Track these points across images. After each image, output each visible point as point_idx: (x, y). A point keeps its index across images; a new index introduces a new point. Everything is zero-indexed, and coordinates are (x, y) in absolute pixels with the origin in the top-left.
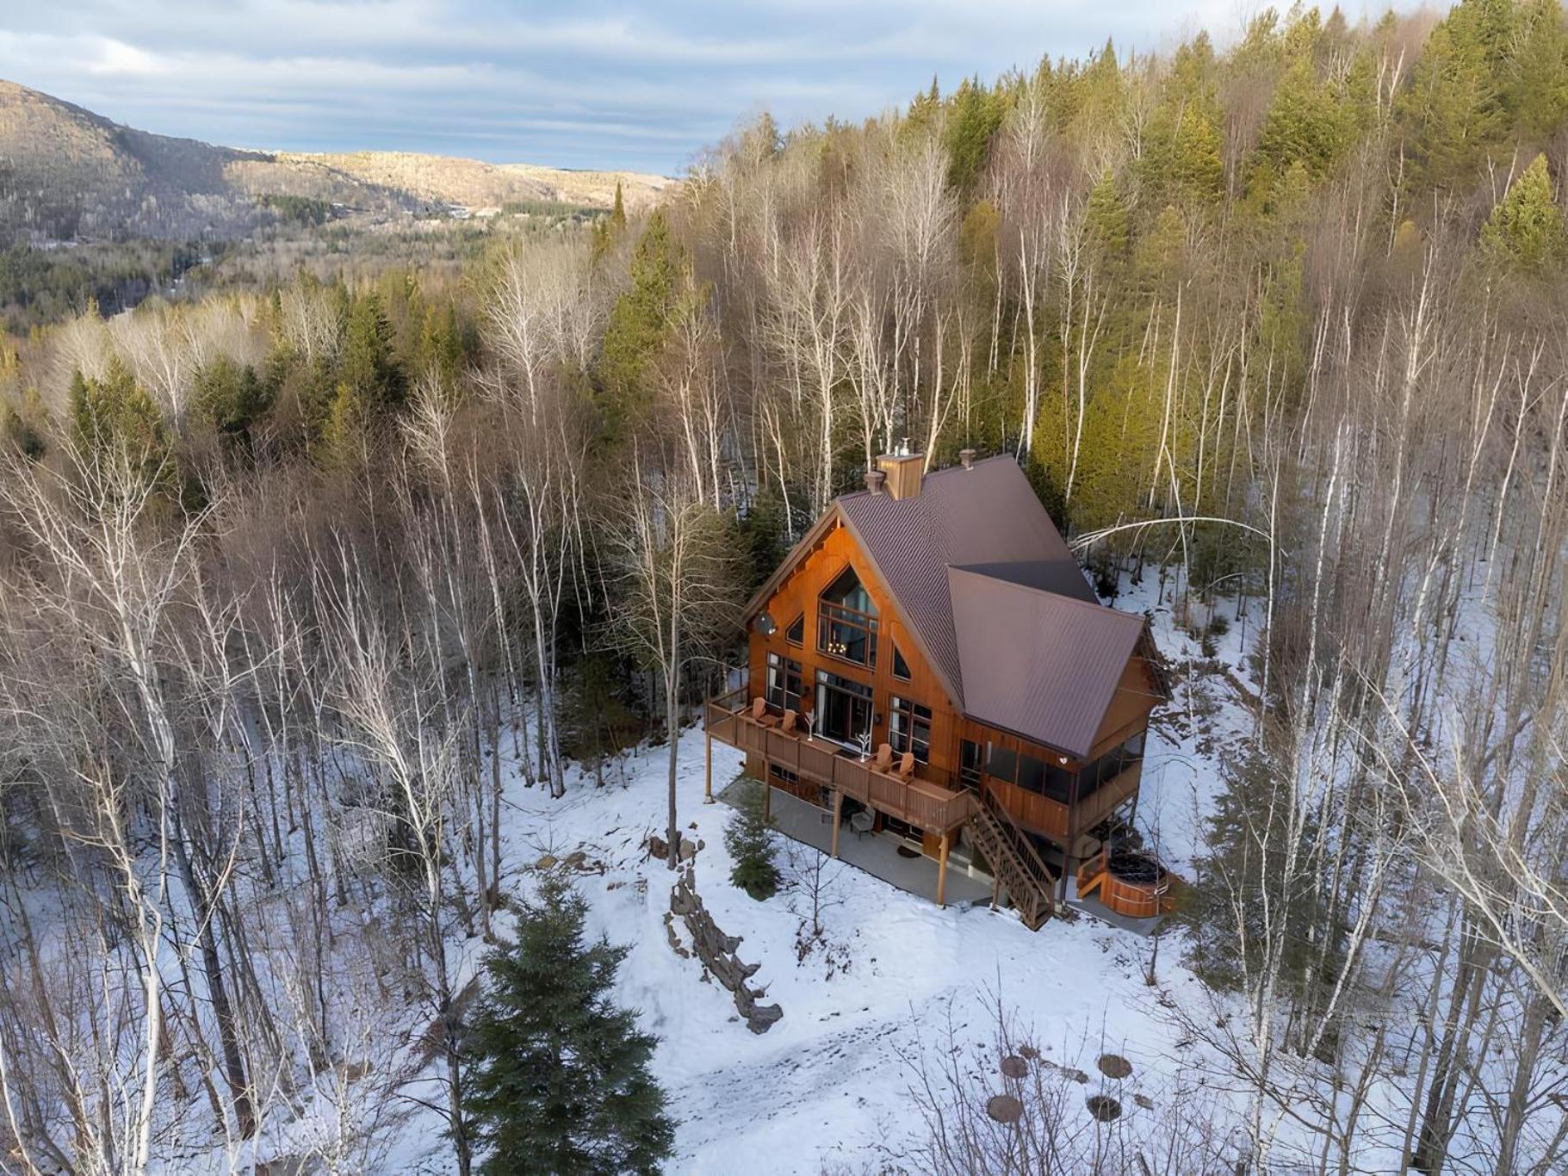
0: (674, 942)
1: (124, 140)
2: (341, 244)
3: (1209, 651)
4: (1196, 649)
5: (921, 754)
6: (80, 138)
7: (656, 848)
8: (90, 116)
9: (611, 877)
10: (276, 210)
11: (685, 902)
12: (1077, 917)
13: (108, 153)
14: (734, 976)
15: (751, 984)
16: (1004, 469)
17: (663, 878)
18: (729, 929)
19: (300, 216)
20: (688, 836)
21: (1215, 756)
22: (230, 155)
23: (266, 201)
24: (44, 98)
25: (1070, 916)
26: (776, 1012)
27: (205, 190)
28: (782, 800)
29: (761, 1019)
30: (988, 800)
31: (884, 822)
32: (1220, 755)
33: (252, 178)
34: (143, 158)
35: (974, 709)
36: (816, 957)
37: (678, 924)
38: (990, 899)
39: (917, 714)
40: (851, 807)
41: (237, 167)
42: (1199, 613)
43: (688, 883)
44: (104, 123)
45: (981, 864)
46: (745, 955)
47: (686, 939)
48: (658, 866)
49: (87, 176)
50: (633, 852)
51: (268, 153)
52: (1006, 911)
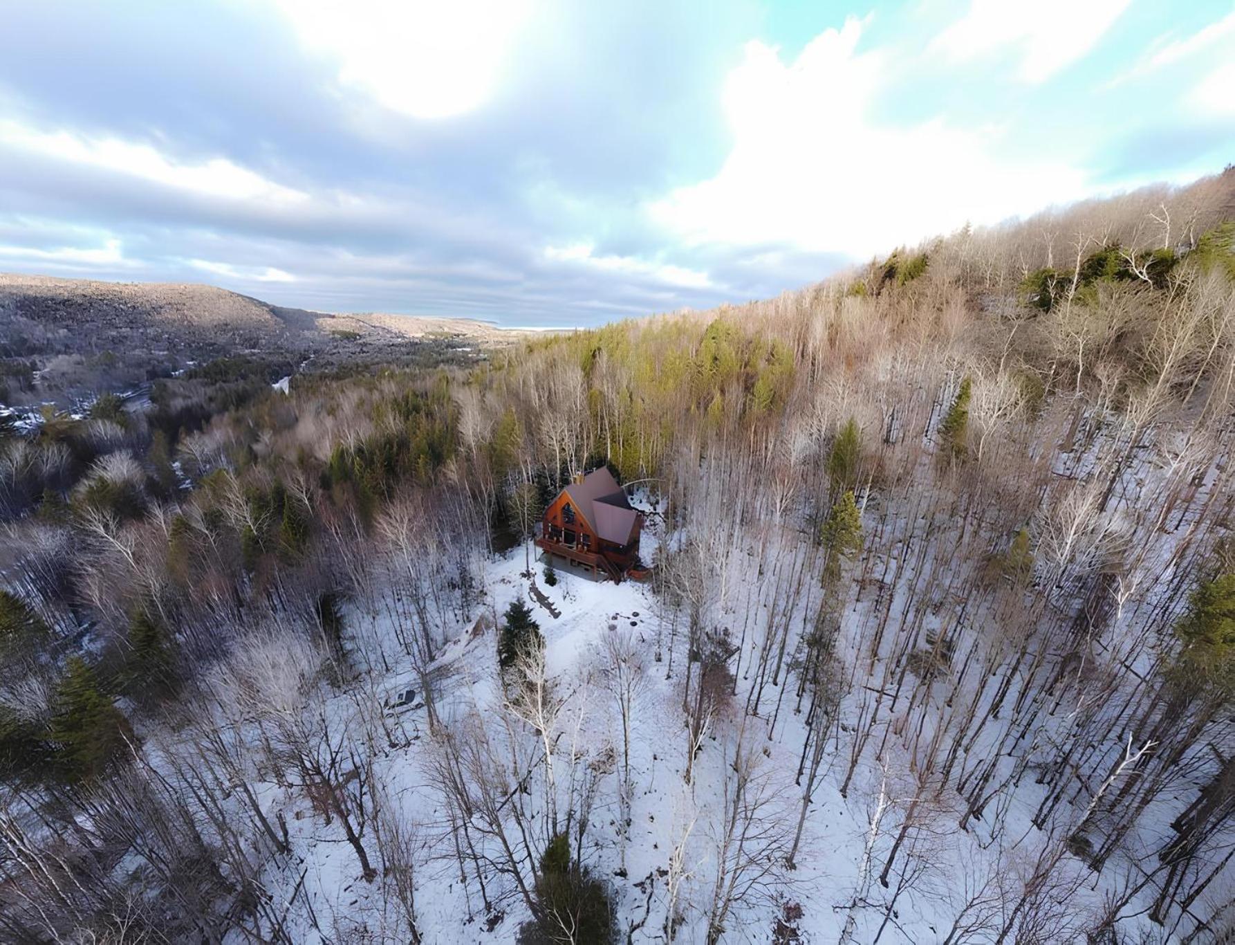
0: (531, 599)
1: (274, 311)
2: (364, 349)
3: (655, 509)
4: (652, 509)
5: (588, 546)
6: (255, 311)
7: (523, 575)
8: (260, 302)
9: (512, 584)
10: (337, 336)
11: (533, 588)
12: (627, 581)
13: (268, 317)
14: (549, 606)
15: (553, 607)
16: (604, 469)
17: (527, 583)
18: (546, 595)
19: (347, 338)
20: (531, 571)
21: (656, 536)
22: (317, 316)
23: (334, 333)
24: (239, 295)
25: (625, 581)
26: (560, 613)
27: (308, 329)
28: (555, 560)
29: (556, 615)
30: (605, 556)
31: (579, 563)
33: (327, 325)
34: (282, 317)
35: (600, 536)
36: (568, 598)
37: (532, 594)
38: (607, 579)
39: (586, 536)
40: (572, 561)
41: (321, 320)
42: (653, 499)
43: (533, 584)
44: (265, 305)
45: (604, 571)
46: (550, 600)
47: (535, 598)
48: (525, 579)
49: (261, 325)
50: (518, 577)
51: (332, 314)
52: (611, 581)
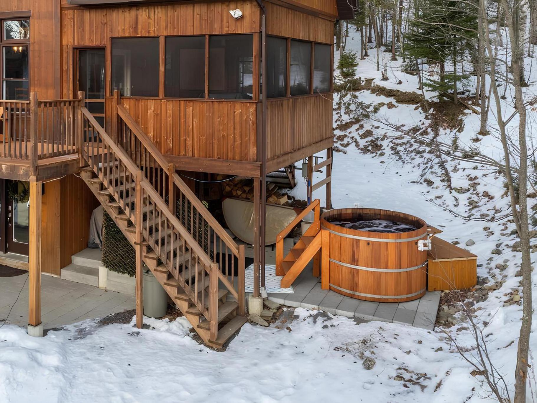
12: (293, 317)
21: (388, 151)
25: (279, 317)
32: (392, 148)
38: (133, 312)
52: (162, 324)
